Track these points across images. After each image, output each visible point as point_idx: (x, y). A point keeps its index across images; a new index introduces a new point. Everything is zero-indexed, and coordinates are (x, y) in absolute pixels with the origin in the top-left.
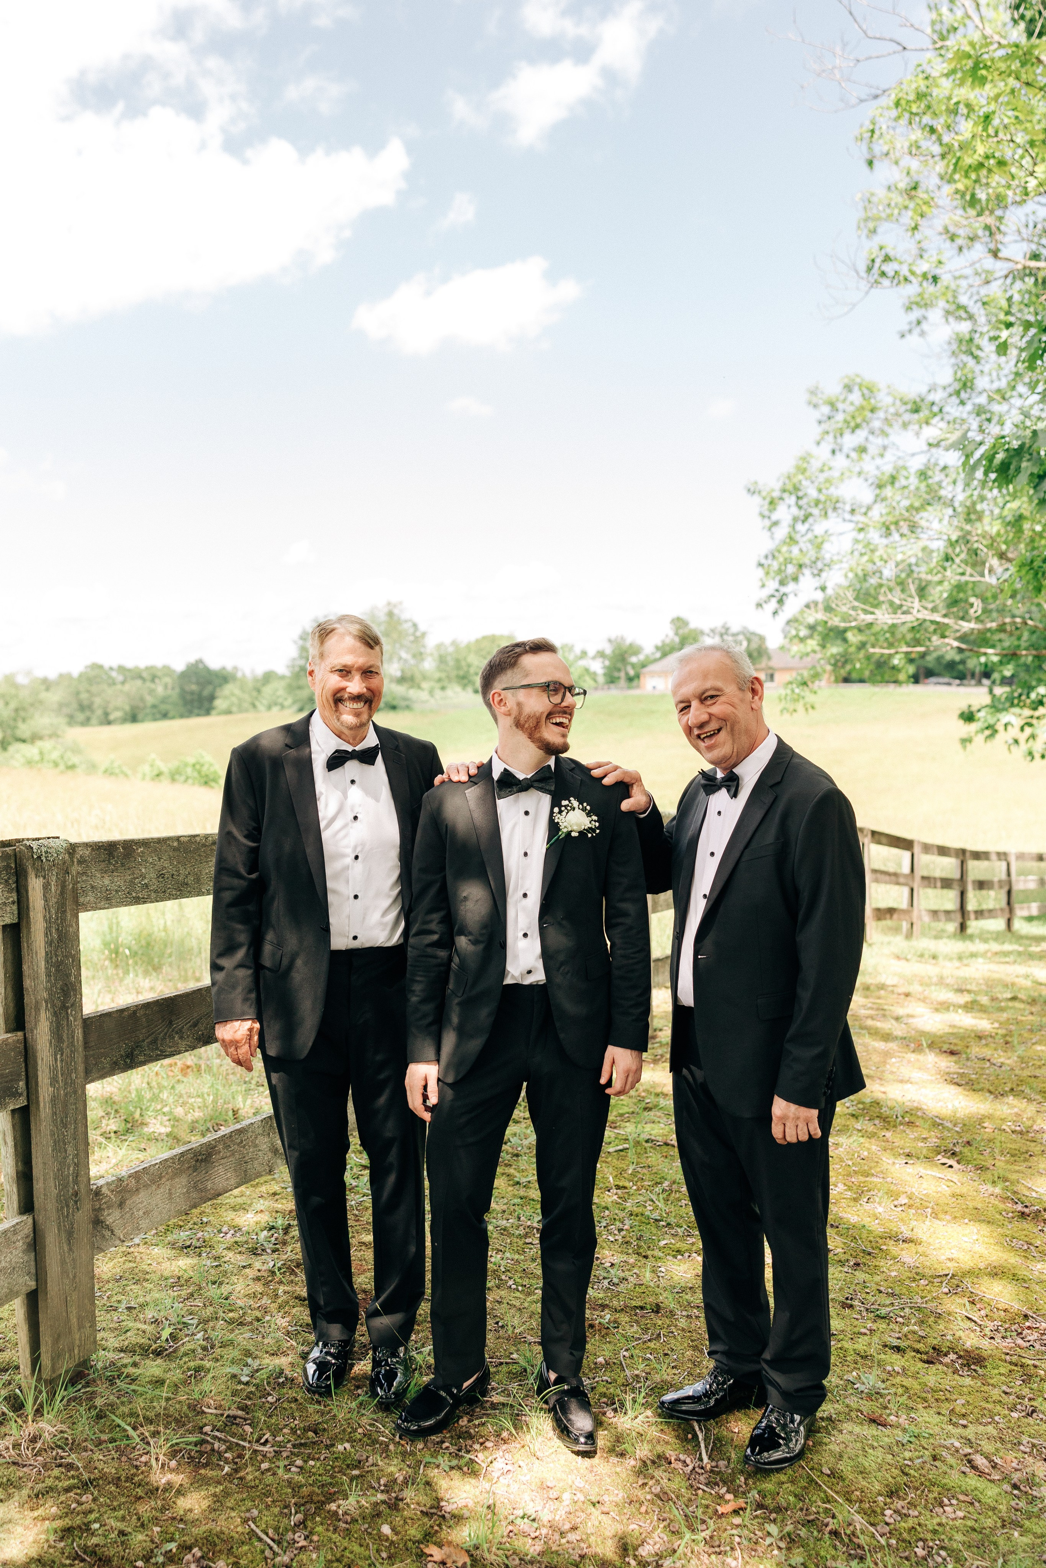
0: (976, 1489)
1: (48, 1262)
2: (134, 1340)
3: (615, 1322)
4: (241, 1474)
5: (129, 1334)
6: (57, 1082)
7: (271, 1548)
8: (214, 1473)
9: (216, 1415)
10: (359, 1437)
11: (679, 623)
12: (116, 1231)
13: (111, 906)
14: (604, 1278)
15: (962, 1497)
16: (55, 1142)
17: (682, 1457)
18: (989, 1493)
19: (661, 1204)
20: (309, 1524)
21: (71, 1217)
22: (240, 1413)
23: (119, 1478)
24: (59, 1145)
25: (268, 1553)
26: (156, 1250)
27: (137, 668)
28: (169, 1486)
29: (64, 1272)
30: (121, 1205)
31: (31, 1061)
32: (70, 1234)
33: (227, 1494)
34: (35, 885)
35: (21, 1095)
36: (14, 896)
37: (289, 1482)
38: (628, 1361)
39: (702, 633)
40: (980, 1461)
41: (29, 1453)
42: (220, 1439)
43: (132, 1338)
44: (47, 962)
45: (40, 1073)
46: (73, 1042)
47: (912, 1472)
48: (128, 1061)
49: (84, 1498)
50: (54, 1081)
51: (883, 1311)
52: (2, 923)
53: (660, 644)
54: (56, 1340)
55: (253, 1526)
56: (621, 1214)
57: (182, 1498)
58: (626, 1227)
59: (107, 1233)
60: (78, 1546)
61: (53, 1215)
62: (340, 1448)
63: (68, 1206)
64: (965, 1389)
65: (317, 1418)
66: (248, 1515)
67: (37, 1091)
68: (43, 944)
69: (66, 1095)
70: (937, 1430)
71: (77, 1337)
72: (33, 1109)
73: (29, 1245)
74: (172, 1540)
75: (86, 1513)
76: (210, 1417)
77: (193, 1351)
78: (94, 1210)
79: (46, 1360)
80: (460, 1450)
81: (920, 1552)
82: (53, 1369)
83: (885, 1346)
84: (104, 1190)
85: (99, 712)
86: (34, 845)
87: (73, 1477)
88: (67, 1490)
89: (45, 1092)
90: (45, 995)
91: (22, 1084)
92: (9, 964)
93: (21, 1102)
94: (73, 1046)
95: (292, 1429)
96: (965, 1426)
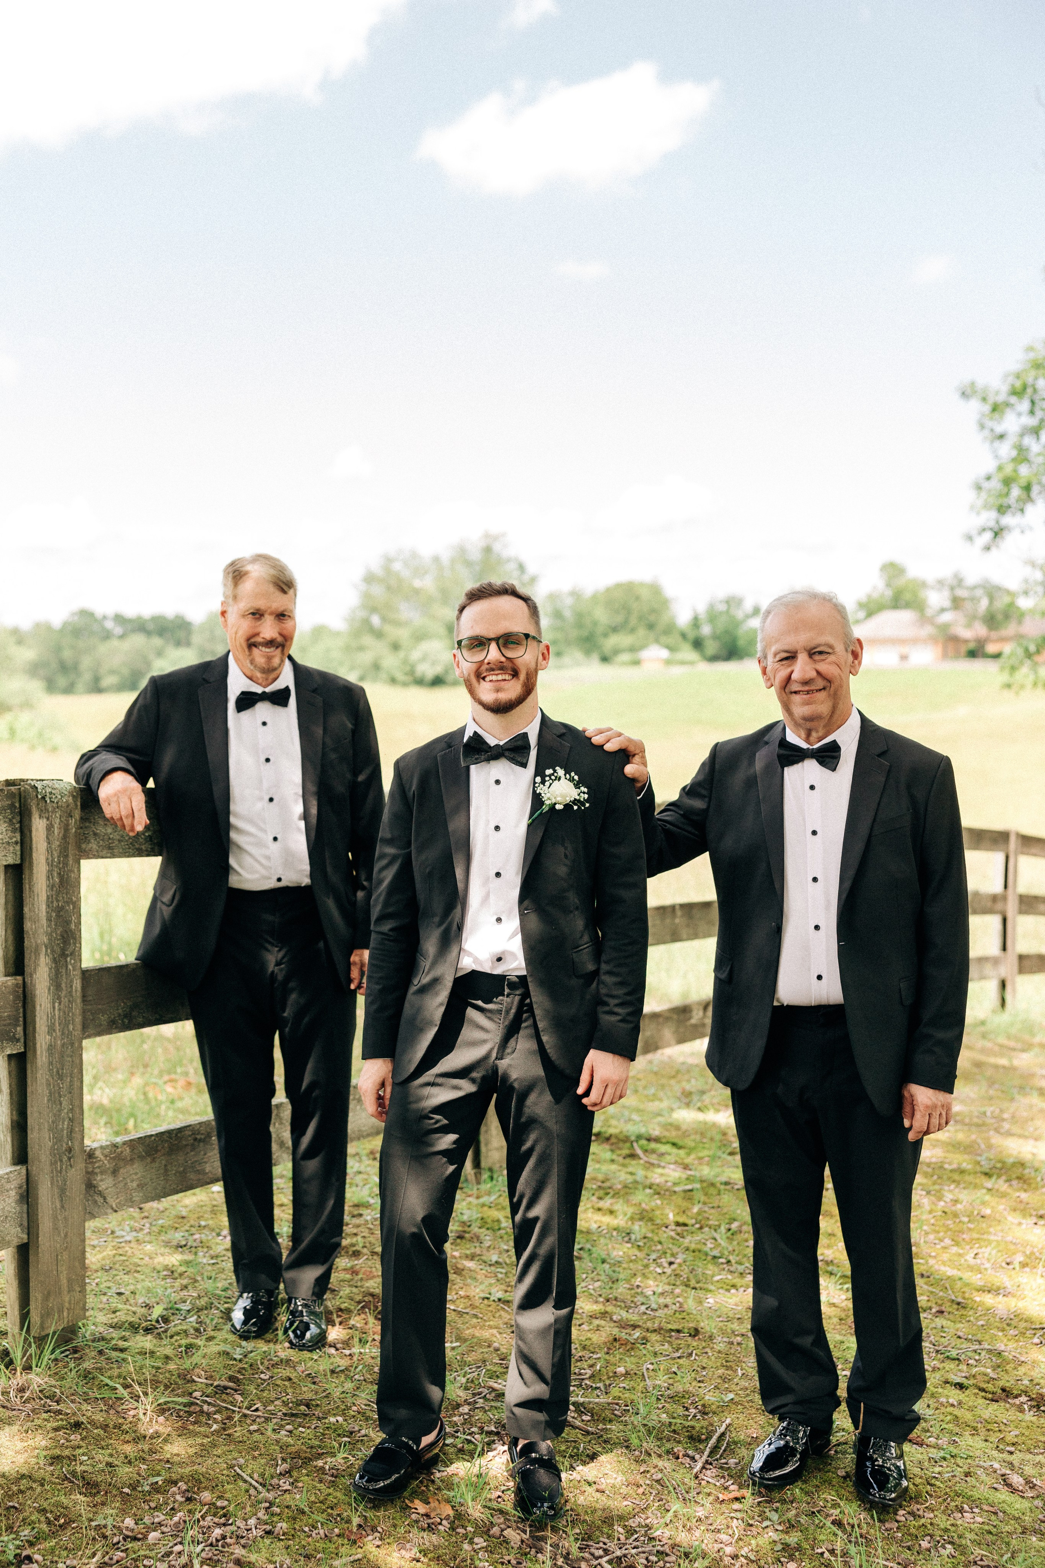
0: (1004, 1502)
1: (40, 1215)
2: (123, 1318)
3: (644, 1338)
4: (230, 1431)
5: (118, 1314)
6: (54, 1030)
7: (256, 1488)
8: (202, 1429)
9: (207, 1385)
10: (353, 1413)
11: (892, 570)
12: (109, 1199)
13: (113, 856)
14: (643, 1304)
15: (985, 1507)
16: (50, 1093)
17: (690, 1452)
18: (1017, 1506)
19: (723, 1243)
20: (295, 1474)
21: (64, 1173)
22: (231, 1384)
23: (107, 1426)
24: (55, 1097)
25: (252, 1492)
26: (149, 1247)
27: (139, 618)
28: (157, 1435)
29: (56, 1229)
30: (115, 1172)
31: (29, 1006)
32: (62, 1191)
33: (214, 1445)
34: (38, 826)
35: (18, 1040)
36: (18, 837)
37: (278, 1441)
38: (652, 1374)
39: (924, 585)
40: (1017, 1480)
41: (18, 1400)
42: (209, 1404)
43: (121, 1316)
44: (48, 906)
45: (38, 1019)
46: (71, 992)
47: (938, 1483)
48: (126, 1021)
49: (72, 1437)
50: (51, 1030)
51: (954, 1353)
52: (5, 863)
53: (864, 599)
54: (46, 1298)
55: (238, 1471)
56: (675, 1249)
57: (169, 1445)
58: (678, 1261)
59: (100, 1200)
60: (67, 1471)
61: (47, 1168)
62: (332, 1419)
63: (61, 1161)
64: (1024, 1424)
65: (310, 1396)
66: (234, 1462)
67: (34, 1037)
68: (44, 888)
69: (63, 1045)
70: (978, 1453)
71: (67, 1299)
72: (29, 1055)
73: (21, 1196)
74: (159, 1475)
75: (74, 1448)
76: (200, 1386)
77: (185, 1331)
78: (87, 1173)
79: (35, 1317)
80: (456, 1432)
81: (925, 1544)
82: (42, 1327)
83: (947, 1382)
84: (98, 1153)
85: (87, 677)
86: (39, 785)
87: (62, 1420)
88: (56, 1429)
89: (42, 1039)
90: (46, 940)
91: (20, 1029)
92: (10, 906)
93: (18, 1048)
94: (71, 996)
95: (283, 1402)
96: (1011, 1453)
